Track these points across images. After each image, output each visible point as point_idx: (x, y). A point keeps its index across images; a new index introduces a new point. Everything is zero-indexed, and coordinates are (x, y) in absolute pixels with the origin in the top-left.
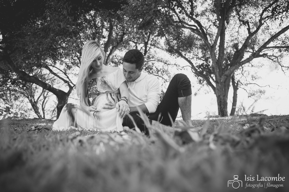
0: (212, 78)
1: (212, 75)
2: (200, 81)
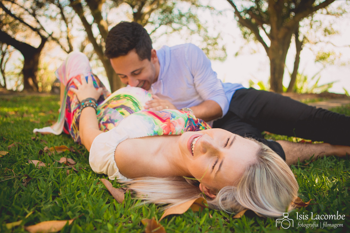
0: (264, 29)
1: (265, 26)
2: (245, 34)
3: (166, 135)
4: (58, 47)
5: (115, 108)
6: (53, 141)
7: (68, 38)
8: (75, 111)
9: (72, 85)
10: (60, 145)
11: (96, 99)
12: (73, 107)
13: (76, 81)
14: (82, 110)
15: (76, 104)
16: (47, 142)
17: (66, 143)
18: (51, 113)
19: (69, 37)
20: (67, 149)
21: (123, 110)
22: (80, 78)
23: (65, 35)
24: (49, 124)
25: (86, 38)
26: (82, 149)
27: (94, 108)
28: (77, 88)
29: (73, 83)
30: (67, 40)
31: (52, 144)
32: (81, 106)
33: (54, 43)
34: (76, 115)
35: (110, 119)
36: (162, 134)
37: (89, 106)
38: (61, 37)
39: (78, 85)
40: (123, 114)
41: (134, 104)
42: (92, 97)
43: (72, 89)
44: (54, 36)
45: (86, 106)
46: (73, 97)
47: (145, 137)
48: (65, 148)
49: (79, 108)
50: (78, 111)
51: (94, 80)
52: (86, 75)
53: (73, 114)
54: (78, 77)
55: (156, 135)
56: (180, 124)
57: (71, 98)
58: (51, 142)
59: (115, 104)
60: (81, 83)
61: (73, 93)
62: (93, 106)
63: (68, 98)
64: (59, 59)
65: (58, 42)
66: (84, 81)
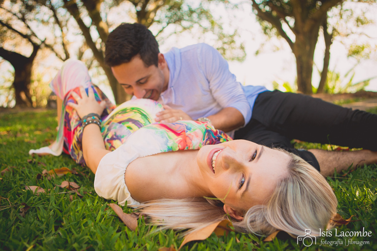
0: (287, 22)
1: (288, 18)
2: (265, 29)
3: (181, 151)
4: (53, 55)
5: (120, 123)
6: (53, 163)
7: (64, 45)
8: (76, 129)
9: (70, 99)
10: (61, 167)
11: (100, 114)
12: (73, 124)
13: (74, 95)
14: (84, 128)
15: (77, 120)
16: (45, 164)
17: (67, 164)
18: (48, 131)
19: (65, 42)
20: (69, 171)
21: (130, 124)
22: (79, 90)
23: (59, 41)
24: (47, 143)
25: (84, 42)
26: (85, 171)
27: (98, 125)
28: (77, 103)
29: (71, 96)
30: (62, 47)
31: (51, 166)
32: (83, 124)
33: (47, 51)
34: (78, 133)
35: (116, 135)
36: (177, 149)
37: (92, 122)
38: (55, 43)
39: (78, 99)
40: (130, 128)
41: (143, 117)
42: (95, 112)
43: (71, 104)
44: (48, 42)
45: (89, 123)
46: (72, 113)
47: (158, 154)
48: (66, 170)
49: (80, 125)
50: (79, 128)
51: (95, 92)
52: (86, 87)
53: (74, 133)
54: (77, 90)
55: (171, 151)
56: (197, 136)
57: (70, 114)
58: (50, 164)
59: (120, 118)
60: (81, 97)
61: (72, 109)
62: (96, 123)
63: (67, 114)
64: (55, 68)
65: (53, 50)
66: (84, 94)
